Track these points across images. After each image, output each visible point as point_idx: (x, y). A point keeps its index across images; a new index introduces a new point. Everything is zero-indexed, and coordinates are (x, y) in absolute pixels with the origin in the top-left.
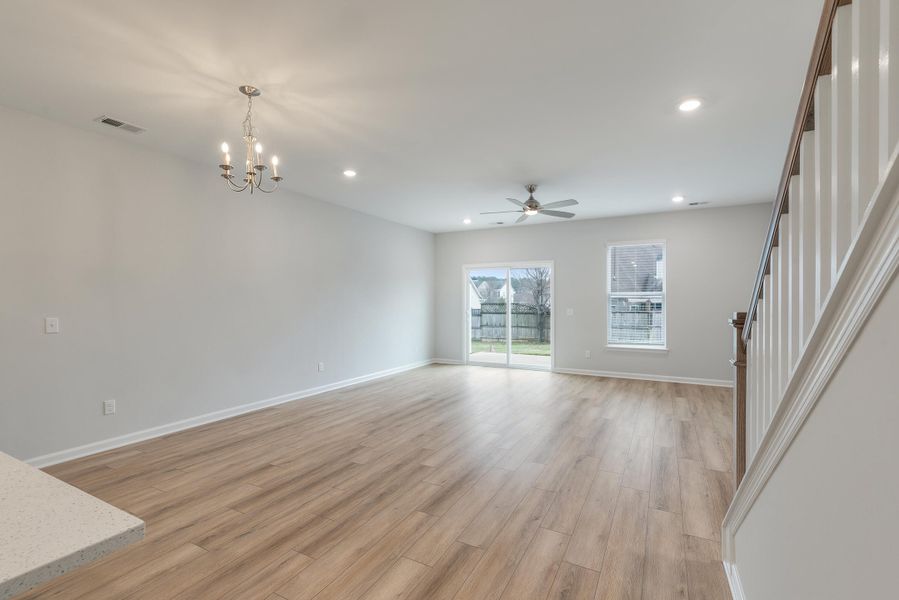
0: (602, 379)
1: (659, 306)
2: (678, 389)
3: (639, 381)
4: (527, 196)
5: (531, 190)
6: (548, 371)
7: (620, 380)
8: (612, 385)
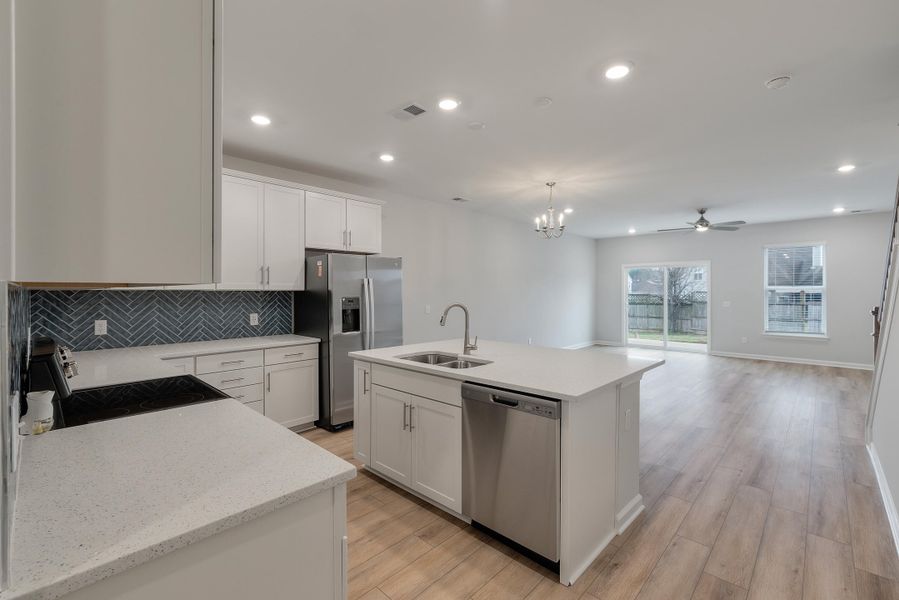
0: (760, 361)
1: (817, 298)
2: (838, 372)
3: (798, 365)
4: (699, 216)
5: (702, 212)
6: (704, 353)
7: (778, 364)
8: (770, 366)
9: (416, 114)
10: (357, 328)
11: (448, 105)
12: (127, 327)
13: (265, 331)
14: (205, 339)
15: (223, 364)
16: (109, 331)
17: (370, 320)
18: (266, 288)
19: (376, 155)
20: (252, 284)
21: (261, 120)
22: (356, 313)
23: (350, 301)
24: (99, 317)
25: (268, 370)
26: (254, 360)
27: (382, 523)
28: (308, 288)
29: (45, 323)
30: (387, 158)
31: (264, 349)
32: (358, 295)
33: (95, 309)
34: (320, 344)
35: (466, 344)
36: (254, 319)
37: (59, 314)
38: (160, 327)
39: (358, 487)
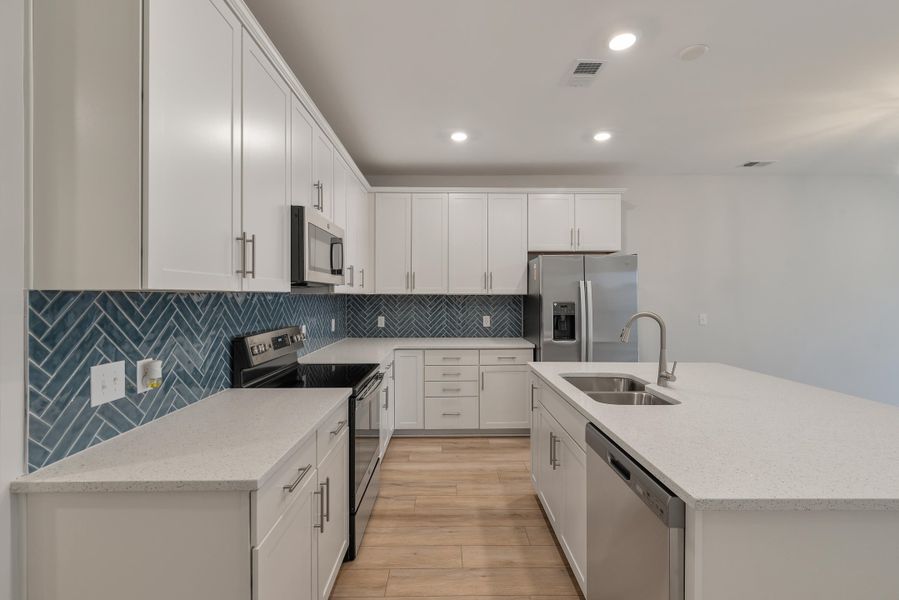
9: (594, 72)
10: (572, 337)
11: (622, 42)
12: (396, 322)
13: (495, 333)
14: (447, 336)
15: (444, 358)
16: (386, 324)
17: (588, 329)
18: (490, 293)
19: (588, 137)
20: (476, 289)
21: (459, 137)
22: (571, 319)
23: (563, 306)
24: (380, 314)
25: (482, 369)
26: (469, 358)
27: (510, 564)
28: (531, 293)
29: (353, 316)
30: (602, 137)
31: (479, 349)
32: (574, 300)
33: (378, 309)
34: (535, 350)
35: (660, 371)
36: (487, 321)
37: (360, 310)
38: (417, 324)
39: (518, 512)
